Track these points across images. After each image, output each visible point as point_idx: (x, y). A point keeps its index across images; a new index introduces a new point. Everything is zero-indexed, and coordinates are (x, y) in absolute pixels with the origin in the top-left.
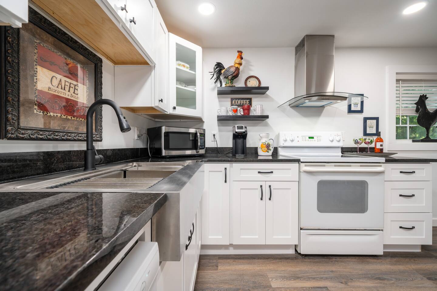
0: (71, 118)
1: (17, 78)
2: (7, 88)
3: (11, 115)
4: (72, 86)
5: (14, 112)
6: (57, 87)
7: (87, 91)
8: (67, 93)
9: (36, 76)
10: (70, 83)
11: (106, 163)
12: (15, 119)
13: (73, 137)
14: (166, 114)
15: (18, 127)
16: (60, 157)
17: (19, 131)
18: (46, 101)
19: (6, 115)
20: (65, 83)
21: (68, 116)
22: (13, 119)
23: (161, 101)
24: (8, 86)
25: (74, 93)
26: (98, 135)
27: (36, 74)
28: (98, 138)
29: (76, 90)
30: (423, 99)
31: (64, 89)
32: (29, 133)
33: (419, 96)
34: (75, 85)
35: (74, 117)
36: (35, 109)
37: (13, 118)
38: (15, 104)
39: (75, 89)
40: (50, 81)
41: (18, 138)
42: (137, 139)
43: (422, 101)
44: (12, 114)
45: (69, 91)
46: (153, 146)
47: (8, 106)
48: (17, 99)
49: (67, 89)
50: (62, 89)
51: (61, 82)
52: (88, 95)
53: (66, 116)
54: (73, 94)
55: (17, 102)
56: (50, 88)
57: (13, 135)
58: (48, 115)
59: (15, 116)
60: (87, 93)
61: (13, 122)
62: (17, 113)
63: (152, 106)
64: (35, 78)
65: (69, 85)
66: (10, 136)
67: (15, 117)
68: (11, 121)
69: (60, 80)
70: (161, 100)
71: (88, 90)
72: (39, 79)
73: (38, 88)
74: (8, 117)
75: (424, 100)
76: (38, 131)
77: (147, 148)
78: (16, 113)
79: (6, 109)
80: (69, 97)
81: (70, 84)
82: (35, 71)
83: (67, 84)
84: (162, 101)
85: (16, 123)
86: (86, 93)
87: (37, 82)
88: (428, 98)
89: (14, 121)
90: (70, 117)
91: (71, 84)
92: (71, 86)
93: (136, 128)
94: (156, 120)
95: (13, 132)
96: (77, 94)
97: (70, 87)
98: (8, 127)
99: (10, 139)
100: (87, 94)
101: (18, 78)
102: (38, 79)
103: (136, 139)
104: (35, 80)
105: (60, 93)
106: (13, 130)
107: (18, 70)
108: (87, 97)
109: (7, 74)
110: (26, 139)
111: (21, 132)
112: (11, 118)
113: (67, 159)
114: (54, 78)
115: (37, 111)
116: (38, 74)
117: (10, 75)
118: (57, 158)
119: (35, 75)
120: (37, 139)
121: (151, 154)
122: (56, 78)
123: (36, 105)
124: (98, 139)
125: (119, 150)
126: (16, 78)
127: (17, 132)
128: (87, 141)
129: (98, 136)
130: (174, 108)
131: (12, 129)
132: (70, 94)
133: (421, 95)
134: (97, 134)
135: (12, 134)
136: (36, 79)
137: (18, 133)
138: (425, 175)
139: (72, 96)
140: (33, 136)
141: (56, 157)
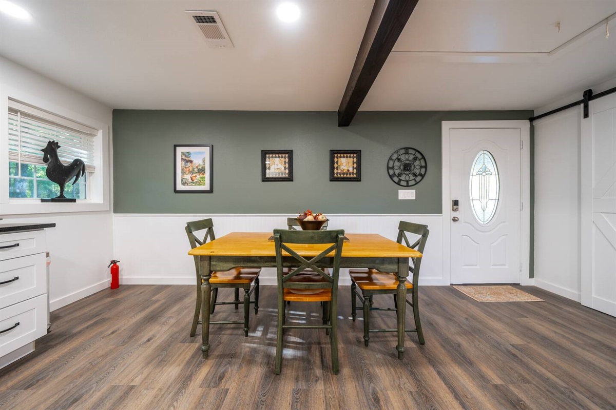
30: (53, 146)
33: (48, 141)
43: (51, 149)
75: (55, 148)
88: (60, 147)
133: (50, 141)
138: (35, 246)
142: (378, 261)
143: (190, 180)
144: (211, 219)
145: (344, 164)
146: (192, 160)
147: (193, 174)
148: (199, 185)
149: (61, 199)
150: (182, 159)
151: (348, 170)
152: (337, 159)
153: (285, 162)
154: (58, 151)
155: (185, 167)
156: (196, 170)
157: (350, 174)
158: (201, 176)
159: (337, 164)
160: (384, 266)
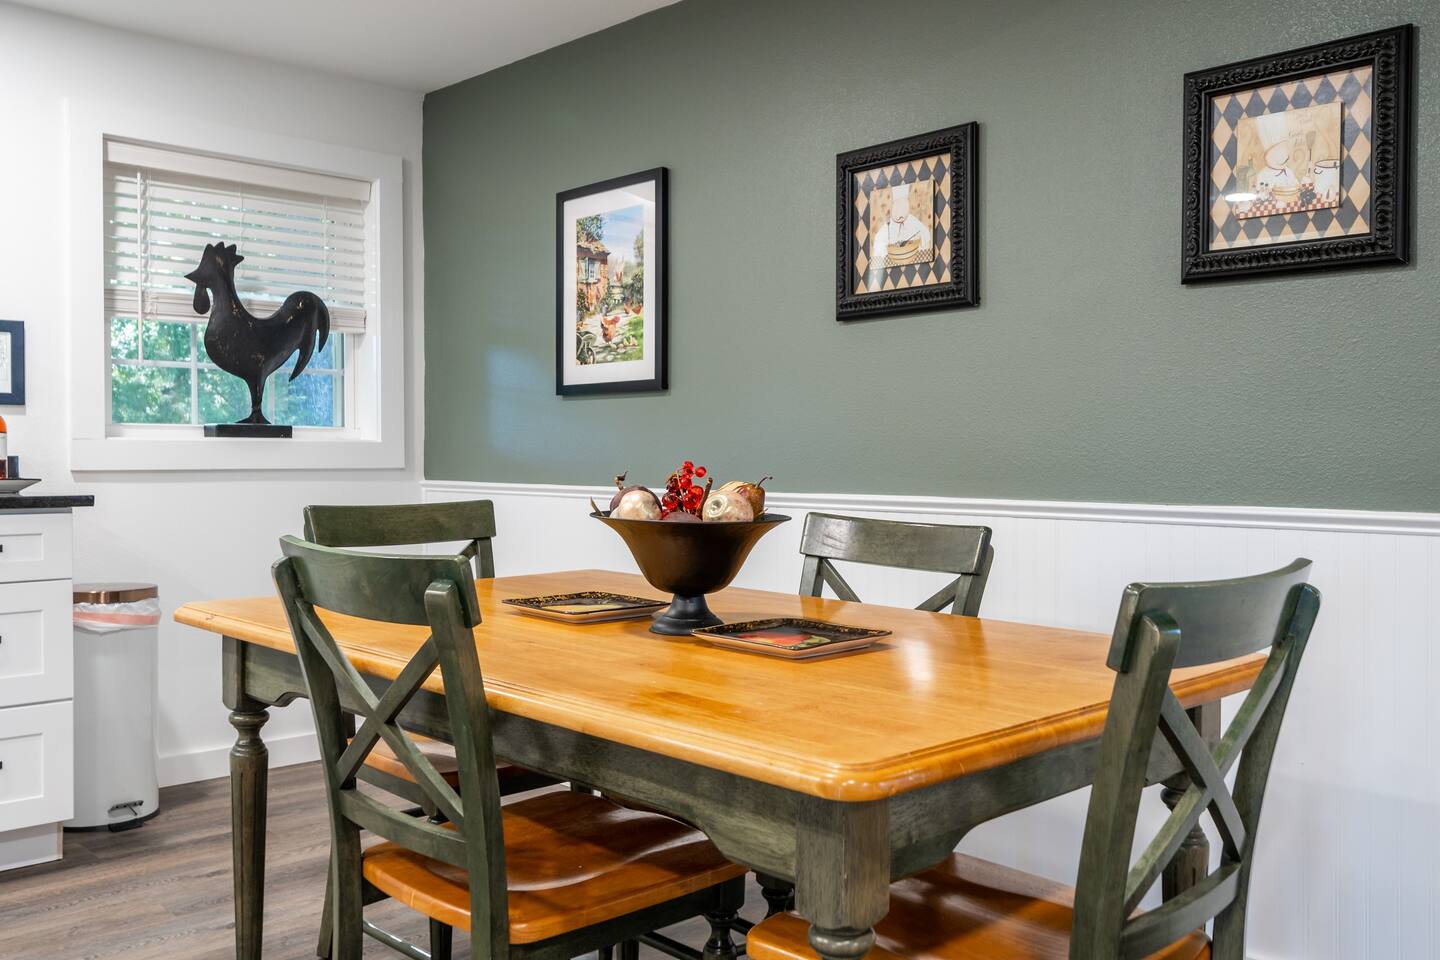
75: (228, 266)
133: (209, 245)
138: (42, 558)
142: (704, 784)
143: (600, 341)
144: (489, 504)
145: (1276, 157)
146: (607, 248)
147: (608, 311)
148: (626, 357)
149: (256, 426)
150: (579, 247)
151: (1308, 194)
152: (1233, 125)
153: (937, 199)
154: (239, 273)
155: (588, 284)
156: (617, 294)
157: (1323, 216)
158: (632, 315)
159: (1232, 163)
160: (733, 822)
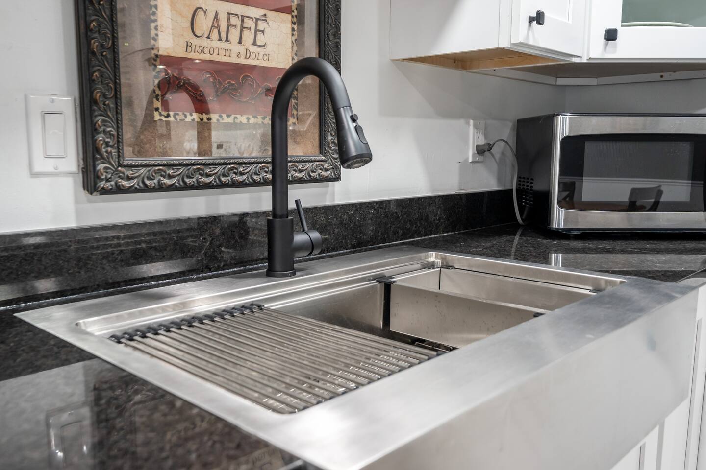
0: (248, 119)
1: (109, 39)
2: (91, 69)
3: (102, 135)
4: (249, 23)
5: (110, 127)
6: (208, 37)
7: (293, 30)
8: (235, 48)
9: (155, 21)
10: (243, 17)
11: (354, 246)
12: (111, 144)
13: (251, 176)
14: (574, 64)
15: (119, 162)
16: (218, 231)
17: (120, 172)
18: (180, 82)
19: (93, 136)
20: (229, 19)
21: (239, 116)
22: (107, 144)
23: (535, 23)
24: (93, 63)
25: (254, 44)
26: (325, 161)
27: (154, 14)
28: (326, 170)
29: (259, 35)
31: (227, 40)
32: (142, 175)
34: (257, 19)
35: (254, 117)
36: (157, 109)
37: (106, 140)
38: (109, 106)
39: (257, 30)
40: (189, 24)
41: (119, 190)
42: (473, 162)
44: (104, 131)
45: (240, 42)
46: (529, 187)
47: (96, 113)
48: (113, 93)
49: (234, 34)
50: (220, 40)
51: (217, 19)
52: (296, 40)
53: (233, 116)
54: (253, 49)
55: (113, 100)
56: (189, 44)
57: (108, 184)
58: (187, 120)
59: (111, 135)
60: (293, 35)
61: (107, 152)
62: (115, 127)
63: (501, 46)
64: (153, 25)
65: (239, 24)
66: (102, 185)
67: (111, 138)
68: (103, 149)
69: (216, 17)
70: (535, 15)
71: (295, 27)
72: (162, 26)
73: (161, 53)
74: (96, 139)
76: (161, 168)
77: (512, 190)
78: (113, 128)
79: (92, 121)
80: (242, 61)
81: (242, 21)
82: (151, 7)
83: (234, 21)
84: (539, 18)
85: (114, 153)
86: (290, 35)
87: (157, 35)
89: (109, 149)
90: (245, 117)
91: (246, 20)
92: (245, 25)
93: (471, 122)
94: (561, 81)
95: (110, 176)
96: (264, 46)
97: (243, 28)
98: (98, 165)
99: (104, 192)
100: (295, 37)
101: (113, 36)
102: (159, 28)
103: (470, 160)
104: (153, 32)
105: (216, 52)
106: (108, 171)
107: (112, 15)
108: (295, 48)
109: (89, 34)
110: (137, 191)
111: (126, 174)
112: (101, 142)
113: (237, 237)
114: (200, 13)
115: (161, 115)
116: (159, 13)
117: (96, 35)
118: (210, 235)
119: (153, 17)
120: (161, 188)
121: (521, 215)
122: (205, 13)
123: (158, 100)
124: (325, 174)
125: (400, 203)
126: (107, 39)
127: (116, 174)
128: (273, 183)
129: (326, 166)
130: (611, 35)
131: (106, 168)
132: (241, 49)
134: (322, 158)
135: (108, 180)
136: (156, 28)
137: (120, 177)
139: (248, 54)
140: (151, 182)
141: (208, 233)
